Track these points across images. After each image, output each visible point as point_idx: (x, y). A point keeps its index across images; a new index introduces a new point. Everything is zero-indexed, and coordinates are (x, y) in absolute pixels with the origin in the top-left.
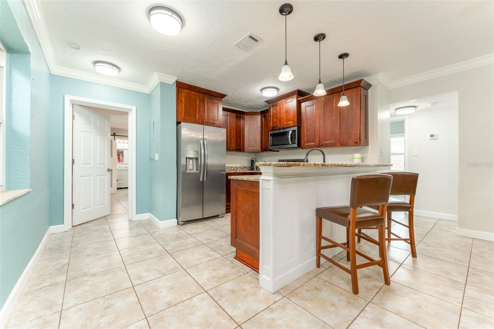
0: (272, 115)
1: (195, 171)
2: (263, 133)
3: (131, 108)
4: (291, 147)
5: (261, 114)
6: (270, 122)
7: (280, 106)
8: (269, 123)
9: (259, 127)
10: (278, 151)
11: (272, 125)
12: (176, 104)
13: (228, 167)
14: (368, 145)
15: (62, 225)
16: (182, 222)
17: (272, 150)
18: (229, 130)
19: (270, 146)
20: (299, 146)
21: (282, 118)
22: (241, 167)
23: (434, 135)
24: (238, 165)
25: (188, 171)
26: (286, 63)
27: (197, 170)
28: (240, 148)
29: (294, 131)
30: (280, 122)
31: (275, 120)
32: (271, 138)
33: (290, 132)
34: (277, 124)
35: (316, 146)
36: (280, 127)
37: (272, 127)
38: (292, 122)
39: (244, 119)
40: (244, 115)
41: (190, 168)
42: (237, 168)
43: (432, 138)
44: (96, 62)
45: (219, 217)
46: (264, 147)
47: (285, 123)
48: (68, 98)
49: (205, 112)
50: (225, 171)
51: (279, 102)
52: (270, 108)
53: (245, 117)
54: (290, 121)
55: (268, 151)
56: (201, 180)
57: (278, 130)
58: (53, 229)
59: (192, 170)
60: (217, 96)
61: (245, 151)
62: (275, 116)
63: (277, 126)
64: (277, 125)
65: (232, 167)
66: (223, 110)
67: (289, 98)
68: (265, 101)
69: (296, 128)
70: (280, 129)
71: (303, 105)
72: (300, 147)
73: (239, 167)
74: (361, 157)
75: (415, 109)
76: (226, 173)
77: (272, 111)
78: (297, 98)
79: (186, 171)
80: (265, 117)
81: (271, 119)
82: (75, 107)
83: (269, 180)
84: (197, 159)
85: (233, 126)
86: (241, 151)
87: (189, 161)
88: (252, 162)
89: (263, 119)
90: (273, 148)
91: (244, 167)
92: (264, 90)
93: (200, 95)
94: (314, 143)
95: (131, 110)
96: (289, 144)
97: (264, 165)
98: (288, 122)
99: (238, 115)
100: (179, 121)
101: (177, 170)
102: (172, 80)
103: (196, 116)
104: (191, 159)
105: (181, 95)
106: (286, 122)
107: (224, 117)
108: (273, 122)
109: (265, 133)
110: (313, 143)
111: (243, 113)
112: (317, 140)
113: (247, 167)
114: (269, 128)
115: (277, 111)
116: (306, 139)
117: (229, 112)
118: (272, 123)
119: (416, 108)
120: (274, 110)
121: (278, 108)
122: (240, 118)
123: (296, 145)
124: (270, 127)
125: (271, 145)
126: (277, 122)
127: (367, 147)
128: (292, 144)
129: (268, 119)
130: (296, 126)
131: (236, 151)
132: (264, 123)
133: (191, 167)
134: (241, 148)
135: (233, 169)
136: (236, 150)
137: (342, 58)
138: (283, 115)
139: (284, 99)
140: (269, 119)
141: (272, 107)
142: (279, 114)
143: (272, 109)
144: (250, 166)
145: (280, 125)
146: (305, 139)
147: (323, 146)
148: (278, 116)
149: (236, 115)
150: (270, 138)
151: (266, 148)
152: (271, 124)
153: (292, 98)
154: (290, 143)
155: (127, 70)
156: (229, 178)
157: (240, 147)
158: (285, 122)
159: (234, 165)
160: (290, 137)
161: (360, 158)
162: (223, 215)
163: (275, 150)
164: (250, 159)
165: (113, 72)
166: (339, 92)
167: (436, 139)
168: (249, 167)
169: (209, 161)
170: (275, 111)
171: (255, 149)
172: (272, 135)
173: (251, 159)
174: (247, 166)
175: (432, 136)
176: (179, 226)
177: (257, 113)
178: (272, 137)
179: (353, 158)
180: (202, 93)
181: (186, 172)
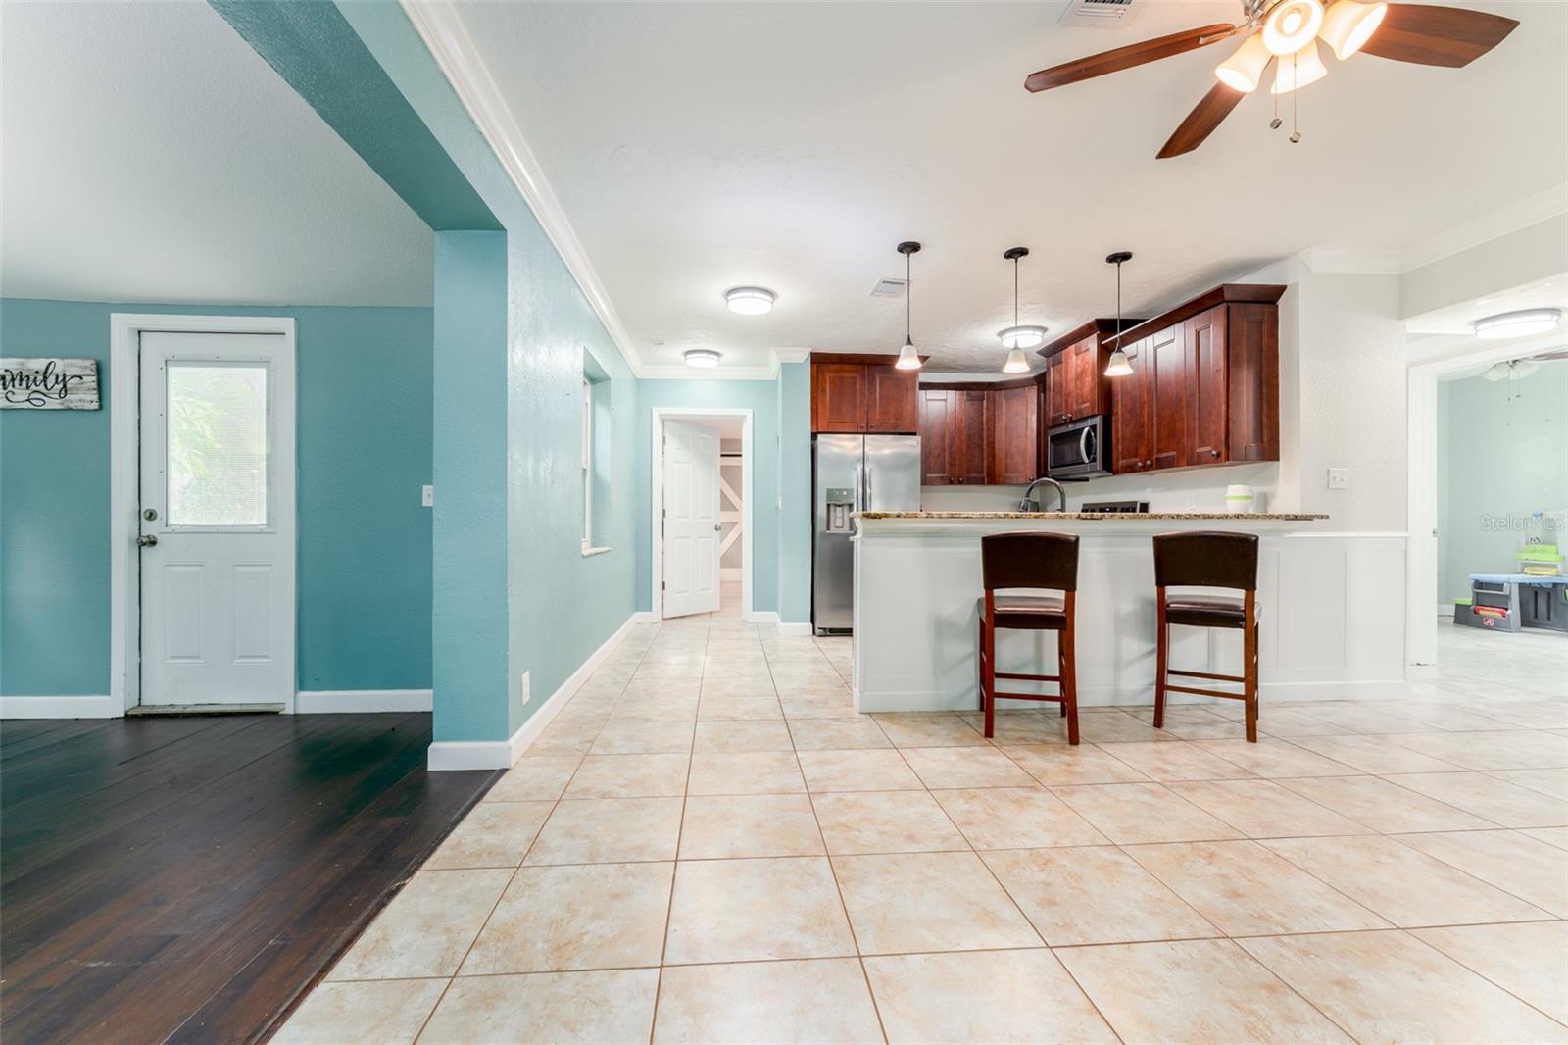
0: (1052, 387)
3: (743, 414)
14: (1278, 459)
15: (649, 613)
26: (909, 342)
28: (981, 476)
31: (1058, 399)
33: (1086, 430)
38: (1088, 404)
40: (991, 392)
41: (837, 525)
44: (688, 353)
47: (1075, 407)
48: (656, 412)
49: (875, 404)
52: (1048, 369)
53: (997, 397)
58: (639, 616)
69: (1097, 421)
70: (1066, 423)
77: (1051, 379)
78: (1100, 339)
82: (666, 423)
87: (835, 511)
95: (745, 416)
96: (1083, 463)
102: (802, 357)
104: (839, 506)
105: (824, 379)
106: (1077, 404)
116: (1123, 449)
125: (1053, 464)
127: (1276, 463)
137: (1116, 261)
141: (1053, 366)
143: (1052, 369)
146: (1120, 448)
148: (1064, 389)
149: (968, 395)
155: (729, 354)
165: (711, 362)
176: (815, 637)
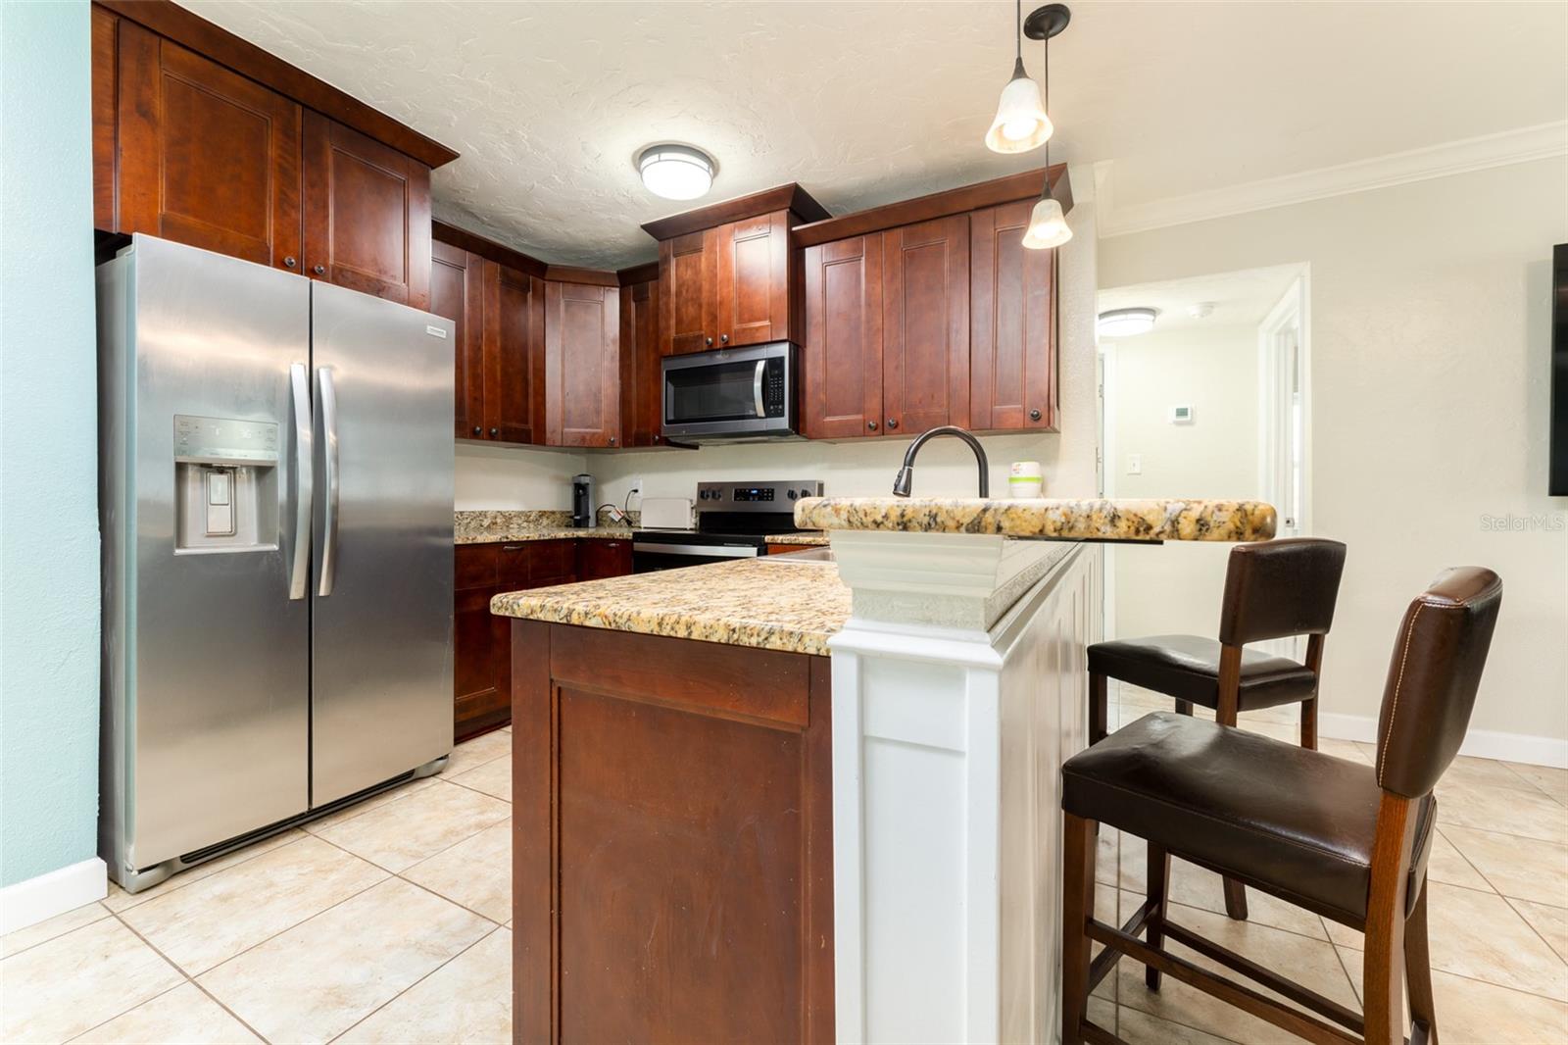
1: (249, 541)
2: (630, 366)
4: (764, 429)
5: (623, 287)
6: (667, 320)
7: (712, 250)
8: (662, 324)
9: (613, 342)
10: (695, 447)
11: (677, 333)
12: (97, 121)
13: (461, 513)
16: (141, 871)
17: (672, 440)
18: (470, 337)
19: (668, 422)
20: (798, 426)
21: (721, 303)
22: (526, 516)
23: (1187, 409)
24: (512, 506)
25: (196, 545)
27: (264, 538)
29: (774, 364)
30: (714, 318)
32: (671, 388)
34: (701, 329)
35: (870, 426)
36: (715, 340)
37: (674, 340)
38: (767, 323)
39: (541, 297)
42: (508, 518)
43: (1182, 419)
45: (413, 777)
46: (634, 429)
47: (736, 326)
50: (450, 533)
51: (708, 235)
52: (666, 260)
54: (759, 320)
55: (656, 443)
56: (297, 591)
57: (702, 353)
59: (233, 534)
60: (397, 145)
61: (547, 443)
62: (692, 293)
63: (702, 336)
64: (697, 333)
65: (483, 514)
66: (433, 238)
67: (755, 223)
68: (644, 227)
70: (712, 350)
71: (813, 257)
72: (798, 433)
73: (519, 514)
74: (1039, 476)
75: (1151, 317)
76: (457, 547)
79: (179, 546)
80: (640, 298)
81: (673, 306)
83: (948, 673)
84: (262, 471)
85: (488, 322)
86: (528, 441)
88: (581, 492)
89: (633, 305)
90: (682, 431)
91: (542, 514)
92: (655, 157)
93: (293, 113)
94: (860, 417)
96: (756, 417)
97: (904, 525)
98: (750, 321)
99: (515, 273)
100: (115, 229)
101: (103, 537)
103: (262, 227)
106: (741, 320)
107: (444, 273)
108: (679, 322)
109: (639, 367)
110: (858, 413)
111: (539, 269)
112: (874, 404)
113: (553, 513)
114: (661, 346)
115: (697, 272)
117: (467, 253)
118: (677, 324)
119: (1155, 316)
120: (682, 268)
121: (703, 259)
122: (525, 289)
123: (784, 423)
124: (667, 342)
125: (671, 417)
126: (700, 318)
128: (766, 417)
129: (657, 307)
130: (783, 341)
131: (506, 440)
132: (633, 322)
133: (220, 520)
134: (531, 426)
135: (486, 523)
136: (504, 433)
138: (725, 290)
139: (732, 225)
140: (661, 303)
141: (675, 256)
142: (706, 286)
144: (569, 506)
145: (715, 337)
147: (900, 427)
149: (504, 274)
150: (668, 390)
151: (643, 430)
152: (668, 328)
153: (770, 222)
154: (760, 410)
156: (493, 611)
157: (527, 422)
158: (735, 319)
159: (492, 506)
160: (758, 385)
161: (1038, 479)
162: (441, 762)
163: (688, 442)
164: (569, 475)
166: (966, 212)
167: (1190, 423)
168: (562, 513)
169: (351, 487)
170: (689, 272)
171: (594, 434)
172: (672, 376)
173: (573, 478)
174: (555, 509)
175: (1182, 412)
177: (606, 275)
178: (676, 385)
179: (1011, 480)
180: (304, 105)
181: (178, 552)
